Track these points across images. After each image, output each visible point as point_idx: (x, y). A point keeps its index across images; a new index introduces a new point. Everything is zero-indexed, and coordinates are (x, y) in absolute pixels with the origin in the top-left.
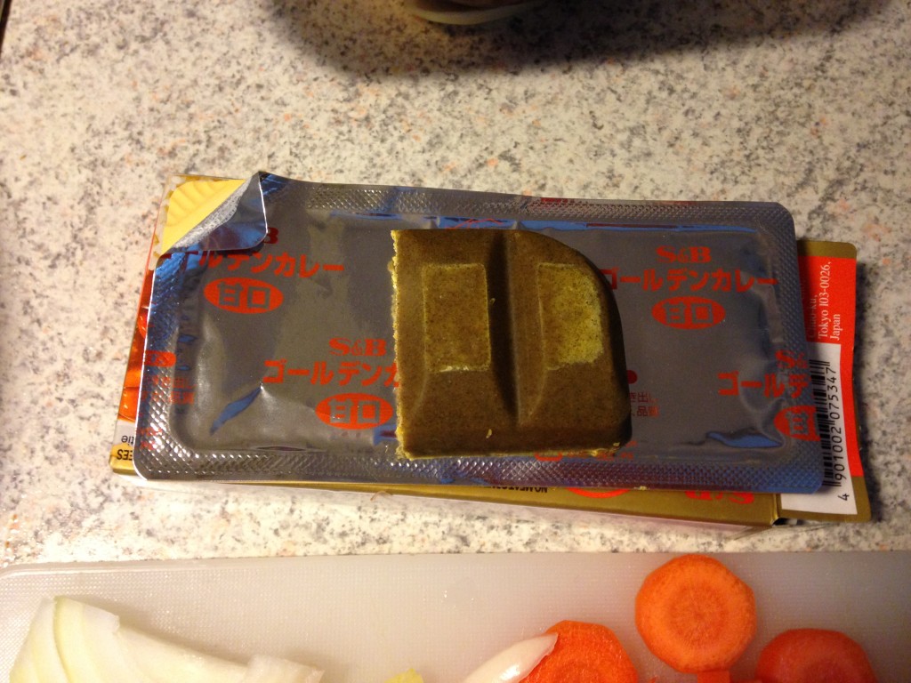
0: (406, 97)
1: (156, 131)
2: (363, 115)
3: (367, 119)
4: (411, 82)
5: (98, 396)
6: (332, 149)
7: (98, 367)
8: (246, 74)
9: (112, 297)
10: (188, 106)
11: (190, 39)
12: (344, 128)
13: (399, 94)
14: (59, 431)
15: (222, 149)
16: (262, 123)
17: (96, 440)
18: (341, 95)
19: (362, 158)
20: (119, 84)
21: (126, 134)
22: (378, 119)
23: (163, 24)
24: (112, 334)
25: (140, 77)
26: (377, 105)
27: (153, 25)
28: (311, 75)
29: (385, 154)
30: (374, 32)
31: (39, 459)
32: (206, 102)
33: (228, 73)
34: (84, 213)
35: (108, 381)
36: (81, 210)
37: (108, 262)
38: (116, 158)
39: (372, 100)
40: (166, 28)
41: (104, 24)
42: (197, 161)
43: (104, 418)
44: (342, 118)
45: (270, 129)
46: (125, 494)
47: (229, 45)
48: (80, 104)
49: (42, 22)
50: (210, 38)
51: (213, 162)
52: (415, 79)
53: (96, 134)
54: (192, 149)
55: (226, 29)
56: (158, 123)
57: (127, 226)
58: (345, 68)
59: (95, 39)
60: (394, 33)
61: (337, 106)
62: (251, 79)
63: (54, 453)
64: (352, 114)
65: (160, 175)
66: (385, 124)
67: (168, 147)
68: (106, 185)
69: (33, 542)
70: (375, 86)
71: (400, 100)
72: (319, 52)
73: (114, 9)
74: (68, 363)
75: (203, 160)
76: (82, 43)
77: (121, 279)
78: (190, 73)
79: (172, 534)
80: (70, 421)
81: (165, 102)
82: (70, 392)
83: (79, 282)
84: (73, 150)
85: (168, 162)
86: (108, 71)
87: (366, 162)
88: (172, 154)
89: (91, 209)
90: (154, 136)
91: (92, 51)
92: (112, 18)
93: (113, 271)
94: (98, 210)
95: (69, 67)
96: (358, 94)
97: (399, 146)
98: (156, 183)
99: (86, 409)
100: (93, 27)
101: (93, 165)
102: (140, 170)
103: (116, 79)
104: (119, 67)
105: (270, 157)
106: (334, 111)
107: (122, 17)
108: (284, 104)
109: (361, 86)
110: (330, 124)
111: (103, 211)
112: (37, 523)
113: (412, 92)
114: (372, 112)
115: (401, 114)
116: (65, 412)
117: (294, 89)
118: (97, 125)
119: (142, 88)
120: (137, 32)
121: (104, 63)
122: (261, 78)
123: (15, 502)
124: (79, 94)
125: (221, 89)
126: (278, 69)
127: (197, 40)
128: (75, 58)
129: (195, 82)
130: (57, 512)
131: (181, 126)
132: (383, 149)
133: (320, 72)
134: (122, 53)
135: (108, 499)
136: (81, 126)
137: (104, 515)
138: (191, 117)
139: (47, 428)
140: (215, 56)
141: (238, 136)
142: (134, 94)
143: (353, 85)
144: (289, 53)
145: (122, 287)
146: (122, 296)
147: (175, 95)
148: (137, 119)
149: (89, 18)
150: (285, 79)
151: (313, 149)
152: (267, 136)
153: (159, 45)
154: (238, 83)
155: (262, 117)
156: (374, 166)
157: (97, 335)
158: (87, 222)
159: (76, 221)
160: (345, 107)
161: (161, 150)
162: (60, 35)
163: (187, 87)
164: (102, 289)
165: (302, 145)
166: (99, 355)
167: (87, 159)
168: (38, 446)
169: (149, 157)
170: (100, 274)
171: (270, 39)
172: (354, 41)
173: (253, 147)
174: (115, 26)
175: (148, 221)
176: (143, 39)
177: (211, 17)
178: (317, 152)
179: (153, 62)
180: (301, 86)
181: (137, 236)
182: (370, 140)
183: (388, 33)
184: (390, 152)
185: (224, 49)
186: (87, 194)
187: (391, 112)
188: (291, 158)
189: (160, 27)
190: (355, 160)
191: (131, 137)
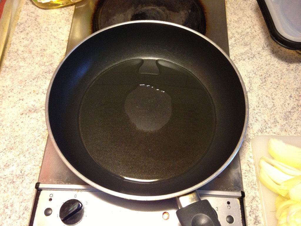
0: (298, 66)
1: (258, 72)
2: (291, 69)
3: (292, 69)
4: (298, 64)
5: (260, 113)
6: (288, 75)
7: (259, 108)
8: (270, 63)
9: (258, 98)
10: (262, 68)
11: (260, 58)
12: (289, 71)
13: (297, 66)
14: (256, 118)
15: (269, 75)
16: (275, 71)
17: (262, 119)
18: (287, 66)
19: (293, 76)
20: (250, 65)
21: (253, 73)
22: (294, 70)
23: (254, 55)
24: (260, 103)
25: (253, 64)
26: (293, 67)
27: (253, 55)
28: (281, 63)
29: (297, 75)
30: (290, 56)
31: (254, 122)
32: (265, 67)
33: (267, 63)
34: (250, 85)
35: (261, 110)
36: (249, 84)
37: (256, 92)
38: (253, 76)
39: (292, 66)
40: (255, 56)
41: (245, 55)
42: (266, 77)
43: (262, 116)
44: (288, 70)
45: (276, 71)
46: (269, 127)
47: (266, 58)
48: (245, 68)
49: (235, 55)
50: (263, 57)
51: (268, 77)
52: (299, 63)
53: (248, 73)
54: (265, 75)
55: (265, 56)
56: (258, 71)
57: (257, 87)
58: (287, 62)
59: (244, 58)
60: (293, 56)
61: (287, 68)
62: (271, 64)
63: (256, 121)
64: (290, 69)
65: (261, 79)
66: (295, 70)
67: (261, 75)
68: (252, 80)
69: (257, 134)
70: (292, 64)
71: (297, 67)
72: (281, 59)
73: (246, 53)
74: (254, 107)
75: (267, 77)
76: (242, 59)
77: (259, 95)
78: (261, 63)
79: (278, 133)
80: (257, 116)
81: (258, 67)
82: (256, 112)
83: (252, 95)
84: (245, 75)
85: (261, 77)
86: (248, 63)
87: (294, 76)
88: (261, 76)
89: (251, 84)
90: (258, 73)
91: (244, 60)
92: (246, 55)
93: (257, 94)
94: (252, 84)
95: (241, 62)
96: (290, 66)
97: (299, 74)
98: (260, 80)
99: (259, 114)
100: (243, 56)
101: (249, 77)
102: (257, 78)
103: (249, 64)
104: (249, 62)
105: (278, 76)
106: (286, 68)
107: (247, 54)
108: (278, 68)
109: (290, 64)
110: (286, 70)
111: (253, 85)
112: (257, 131)
113: (299, 65)
114: (293, 68)
115: (298, 69)
116: (256, 115)
117: (279, 65)
118: (248, 71)
119: (254, 65)
120: (251, 56)
121: (247, 62)
122: (273, 63)
123: (252, 128)
124: (244, 67)
125: (267, 65)
126: (275, 62)
127: (261, 58)
128: (242, 61)
129: (262, 64)
130: (259, 129)
131: (262, 71)
132: (296, 74)
133: (282, 62)
134: (249, 60)
135: (266, 128)
136: (246, 72)
137: (267, 130)
138: (263, 70)
139: (254, 117)
140: (265, 60)
141: (272, 73)
142: (253, 67)
143: (289, 64)
144: (277, 59)
145: (259, 96)
146: (260, 97)
147: (259, 67)
148: (254, 70)
149: (242, 54)
150: (277, 63)
151: (284, 74)
152: (276, 73)
153: (255, 59)
154: (269, 64)
155: (275, 70)
156: (295, 77)
157: (257, 103)
158: (251, 86)
159: (249, 86)
160: (288, 68)
161: (259, 75)
162: (238, 57)
163: (261, 65)
164: (256, 97)
165: (282, 74)
166: (259, 106)
167: (248, 77)
168: (253, 120)
169: (258, 76)
170: (255, 94)
171: (273, 57)
172: (287, 57)
173: (274, 74)
174: (247, 56)
175: (260, 86)
176: (252, 58)
177: (262, 54)
178: (285, 75)
179: (255, 61)
180: (280, 65)
181: (259, 88)
182: (294, 73)
183: (292, 56)
184: (298, 75)
185: (266, 59)
186: (250, 82)
187: (296, 68)
188: (281, 76)
189: (254, 56)
190: (292, 76)
191: (254, 73)
